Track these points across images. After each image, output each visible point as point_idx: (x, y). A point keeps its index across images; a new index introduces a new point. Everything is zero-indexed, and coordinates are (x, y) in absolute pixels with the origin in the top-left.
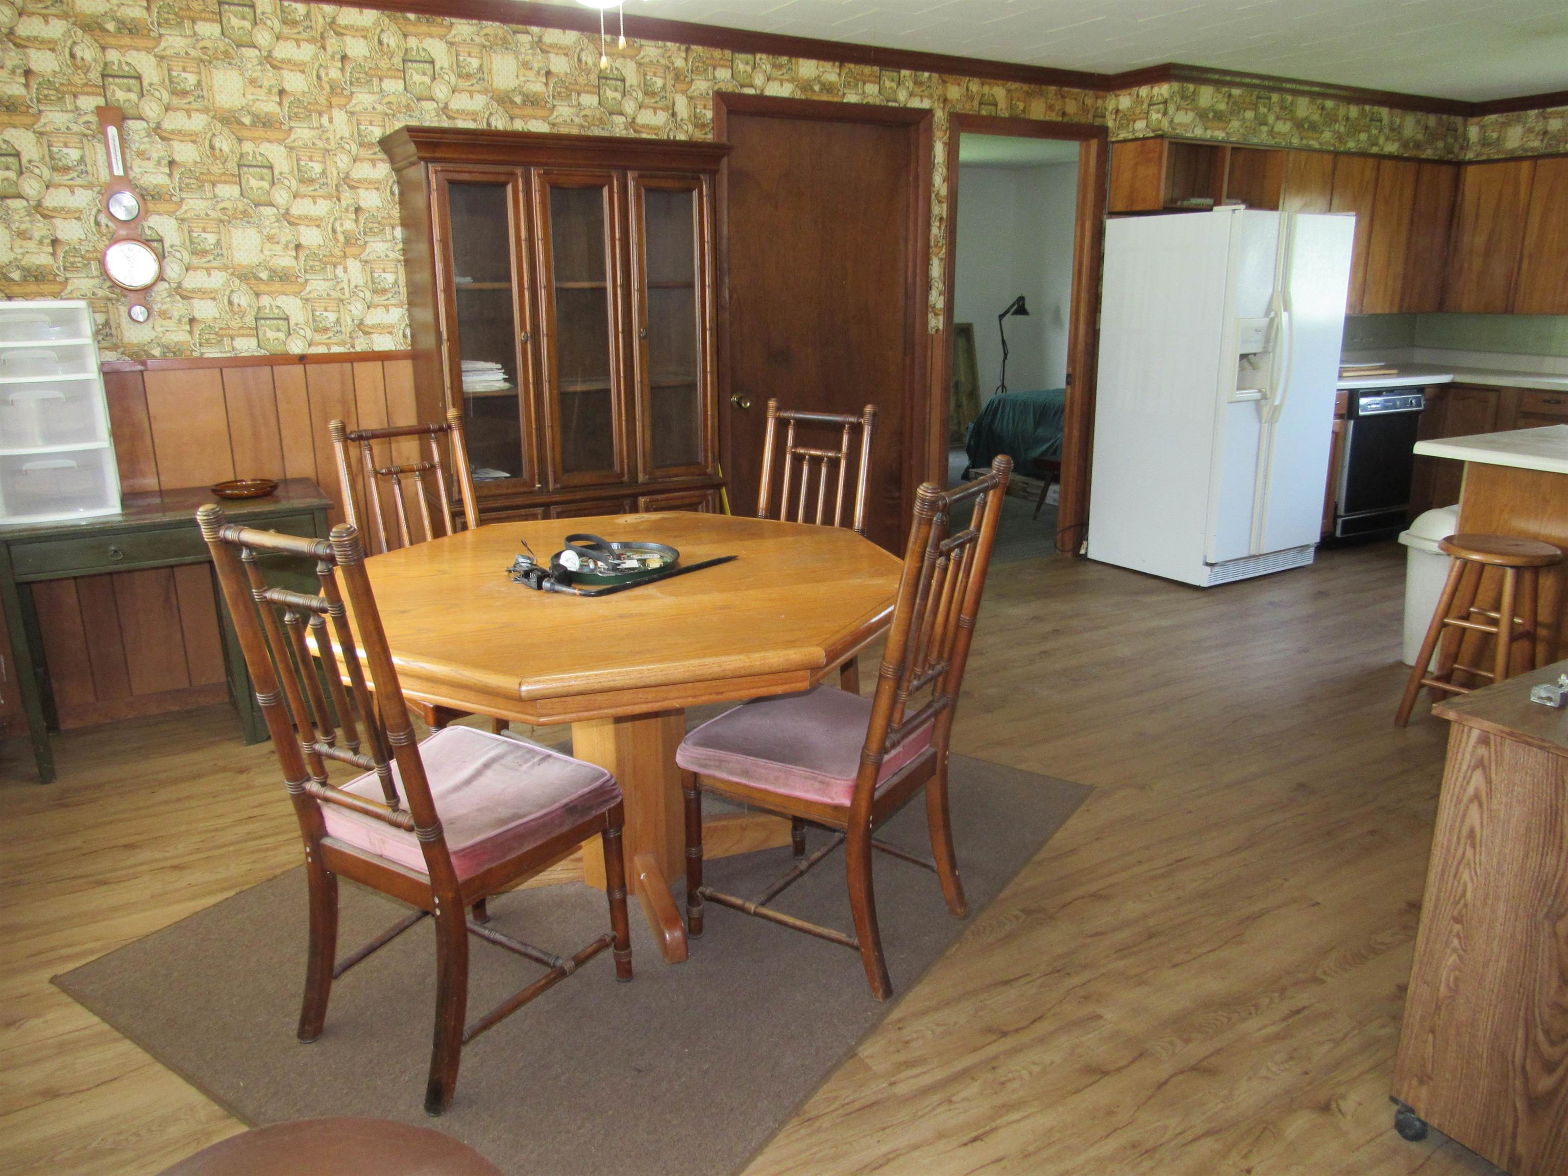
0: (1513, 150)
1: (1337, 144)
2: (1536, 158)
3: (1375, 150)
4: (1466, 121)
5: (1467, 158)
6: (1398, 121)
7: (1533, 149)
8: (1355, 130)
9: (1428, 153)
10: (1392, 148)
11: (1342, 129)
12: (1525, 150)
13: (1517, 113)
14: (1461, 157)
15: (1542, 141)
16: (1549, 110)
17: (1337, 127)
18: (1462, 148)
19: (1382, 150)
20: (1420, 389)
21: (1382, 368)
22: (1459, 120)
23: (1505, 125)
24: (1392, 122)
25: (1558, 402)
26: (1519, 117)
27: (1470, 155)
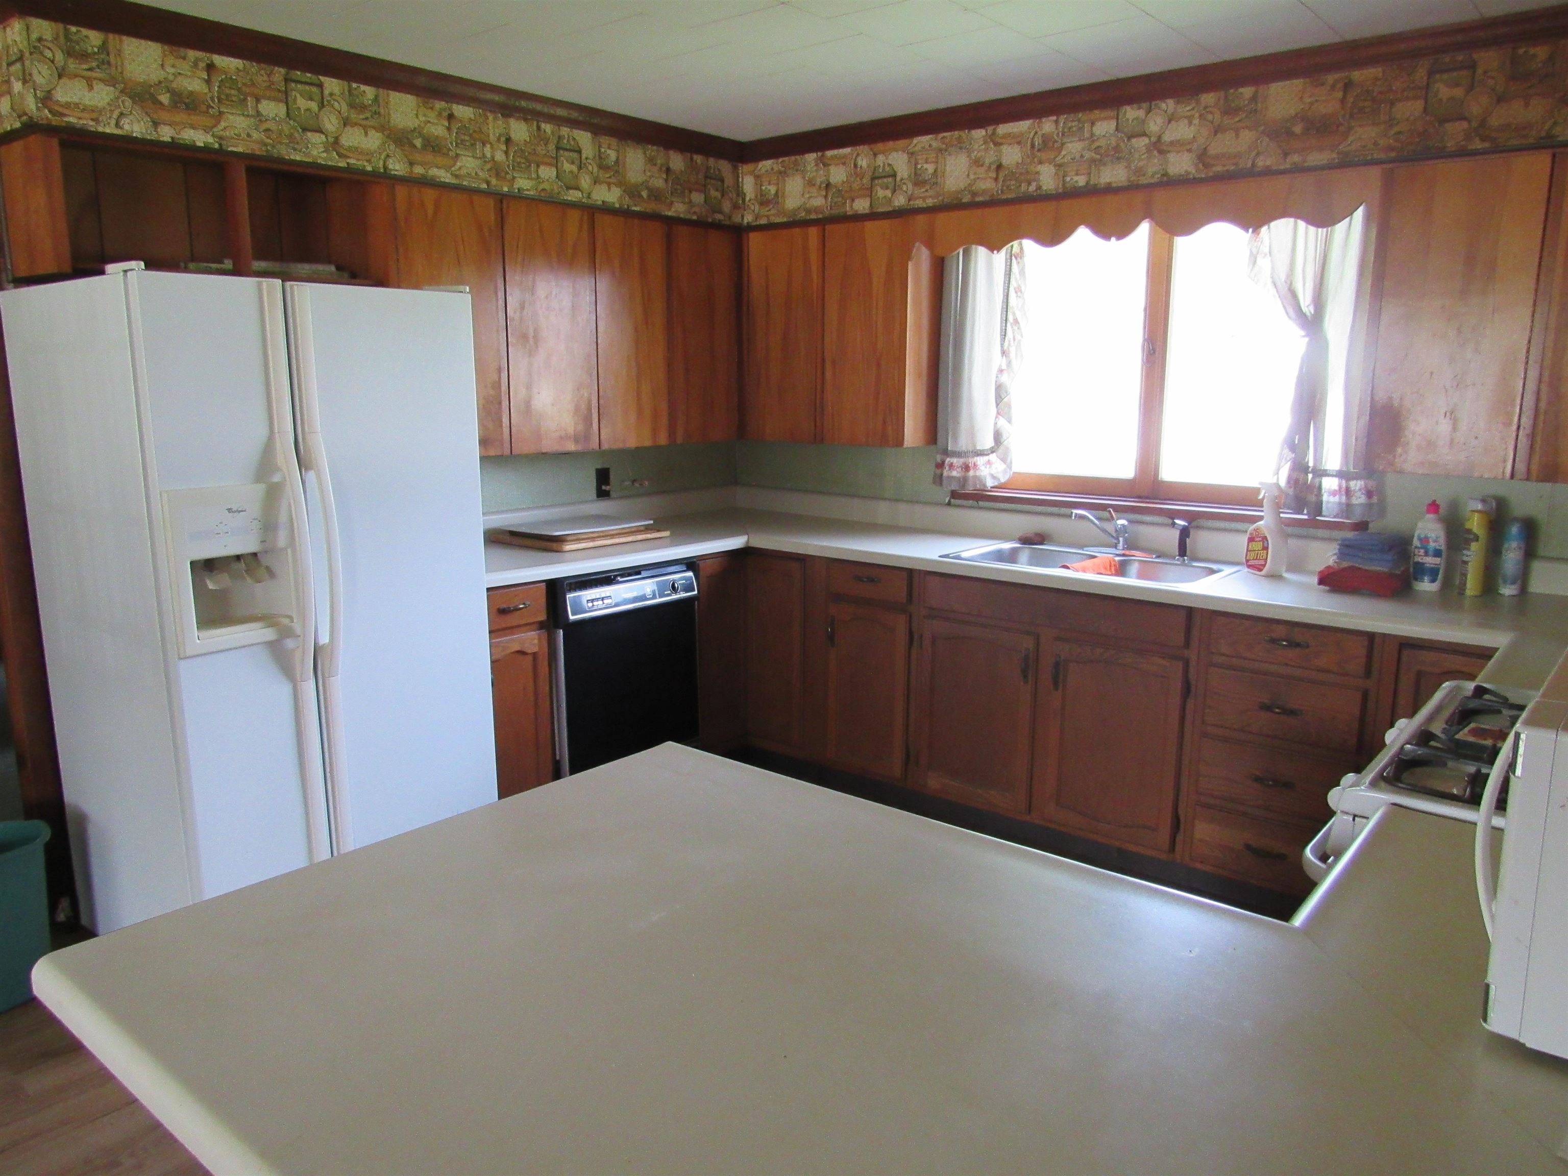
0: (796, 211)
1: (494, 181)
2: (822, 223)
3: (573, 196)
4: (735, 168)
5: (745, 221)
6: (613, 155)
7: (816, 210)
8: (529, 162)
9: (678, 209)
10: (610, 195)
11: (500, 156)
12: (809, 211)
13: (793, 158)
14: (737, 219)
15: (826, 197)
16: (829, 153)
17: (488, 150)
18: (736, 207)
19: (589, 197)
20: (690, 564)
21: (648, 529)
22: (724, 166)
23: (783, 174)
24: (600, 157)
25: (871, 580)
26: (796, 163)
27: (748, 218)
